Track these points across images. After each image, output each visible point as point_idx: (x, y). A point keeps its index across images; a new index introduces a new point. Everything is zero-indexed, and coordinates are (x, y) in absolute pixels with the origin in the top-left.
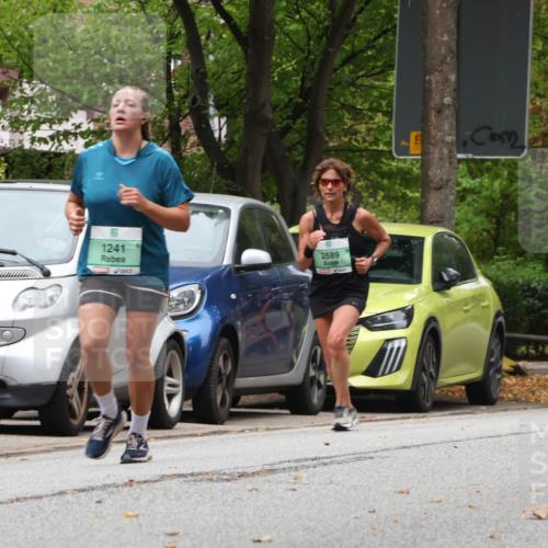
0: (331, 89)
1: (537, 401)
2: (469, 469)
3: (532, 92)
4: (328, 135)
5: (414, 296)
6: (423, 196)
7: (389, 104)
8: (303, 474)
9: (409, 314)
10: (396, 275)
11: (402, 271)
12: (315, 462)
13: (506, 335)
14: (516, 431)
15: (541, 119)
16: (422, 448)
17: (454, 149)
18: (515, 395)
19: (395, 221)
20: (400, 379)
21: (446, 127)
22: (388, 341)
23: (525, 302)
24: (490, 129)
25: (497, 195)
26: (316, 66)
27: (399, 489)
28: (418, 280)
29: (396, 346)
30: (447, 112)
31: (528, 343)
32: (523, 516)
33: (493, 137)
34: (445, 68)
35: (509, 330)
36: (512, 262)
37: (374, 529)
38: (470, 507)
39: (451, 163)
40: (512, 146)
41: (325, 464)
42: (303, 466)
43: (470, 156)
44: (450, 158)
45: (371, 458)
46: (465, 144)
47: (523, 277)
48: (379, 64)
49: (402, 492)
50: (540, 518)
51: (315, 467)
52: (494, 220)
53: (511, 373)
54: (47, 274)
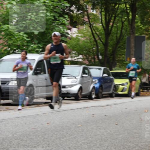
13: (141, 86)
14: (142, 100)
18: (142, 95)
20: (126, 92)
22: (124, 87)
27: (126, 108)
30: (133, 55)
32: (143, 112)
34: (133, 49)
45: (122, 104)
51: (113, 105)
53: (142, 92)
54: (76, 78)
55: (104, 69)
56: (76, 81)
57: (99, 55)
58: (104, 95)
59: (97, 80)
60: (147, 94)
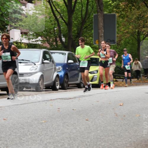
0: (82, 33)
5: (98, 68)
7: (92, 35)
8: (81, 98)
9: (97, 71)
10: (95, 64)
12: (82, 96)
20: (96, 82)
24: (110, 39)
26: (80, 29)
28: (98, 65)
29: (95, 77)
30: (102, 37)
31: (118, 76)
33: (110, 41)
34: (102, 29)
40: (114, 43)
41: (84, 97)
45: (92, 96)
48: (90, 29)
49: (97, 101)
50: (121, 105)
53: (115, 81)
54: (35, 65)
55: (69, 54)
56: (36, 68)
57: (62, 37)
58: (70, 86)
59: (60, 67)
60: (121, 85)
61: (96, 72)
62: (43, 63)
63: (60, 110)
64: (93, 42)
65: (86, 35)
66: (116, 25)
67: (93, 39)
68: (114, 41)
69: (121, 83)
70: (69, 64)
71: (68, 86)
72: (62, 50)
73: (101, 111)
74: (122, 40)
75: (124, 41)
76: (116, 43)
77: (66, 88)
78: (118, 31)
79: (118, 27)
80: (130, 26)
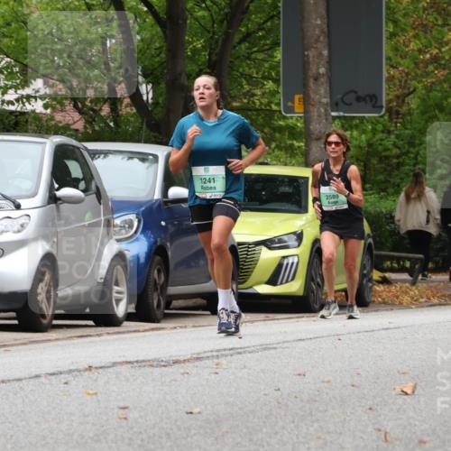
0: (231, 62)
1: (401, 304)
2: (351, 357)
3: (387, 64)
4: (231, 97)
5: (303, 222)
6: (306, 145)
7: (278, 74)
8: (223, 361)
9: (299, 237)
10: (288, 206)
11: (293, 203)
12: (231, 352)
13: (375, 252)
14: (385, 327)
15: (395, 85)
16: (314, 341)
17: (329, 108)
18: (384, 299)
19: (286, 165)
20: (294, 287)
21: (322, 91)
22: (284, 257)
23: (388, 227)
24: (356, 92)
25: (364, 144)
27: (298, 372)
28: (305, 210)
29: (290, 261)
30: (322, 79)
31: (391, 258)
32: (394, 393)
33: (359, 99)
34: (319, 45)
35: (377, 249)
36: (377, 196)
37: (279, 403)
38: (353, 386)
39: (327, 119)
40: (374, 106)
41: (240, 353)
42: (223, 355)
43: (342, 114)
44: (326, 115)
45: (275, 348)
46: (337, 104)
47: (386, 208)
48: (268, 42)
49: (299, 375)
50: (406, 394)
51: (231, 355)
52: (362, 164)
53: (379, 282)
54: (18, 207)
56: (22, 220)
57: (141, 79)
58: (175, 303)
59: (133, 217)
60: (406, 299)
61: (292, 241)
62: (53, 199)
63: (132, 415)
64: (278, 104)
65: (247, 71)
66: (384, 29)
67: (281, 90)
68: (372, 101)
69: (406, 293)
70: (171, 205)
71: (167, 307)
72: (139, 141)
73: (317, 421)
74: (410, 93)
75: (419, 98)
76: (384, 110)
77: (159, 313)
78: (391, 54)
79: (392, 35)
80: (446, 29)
